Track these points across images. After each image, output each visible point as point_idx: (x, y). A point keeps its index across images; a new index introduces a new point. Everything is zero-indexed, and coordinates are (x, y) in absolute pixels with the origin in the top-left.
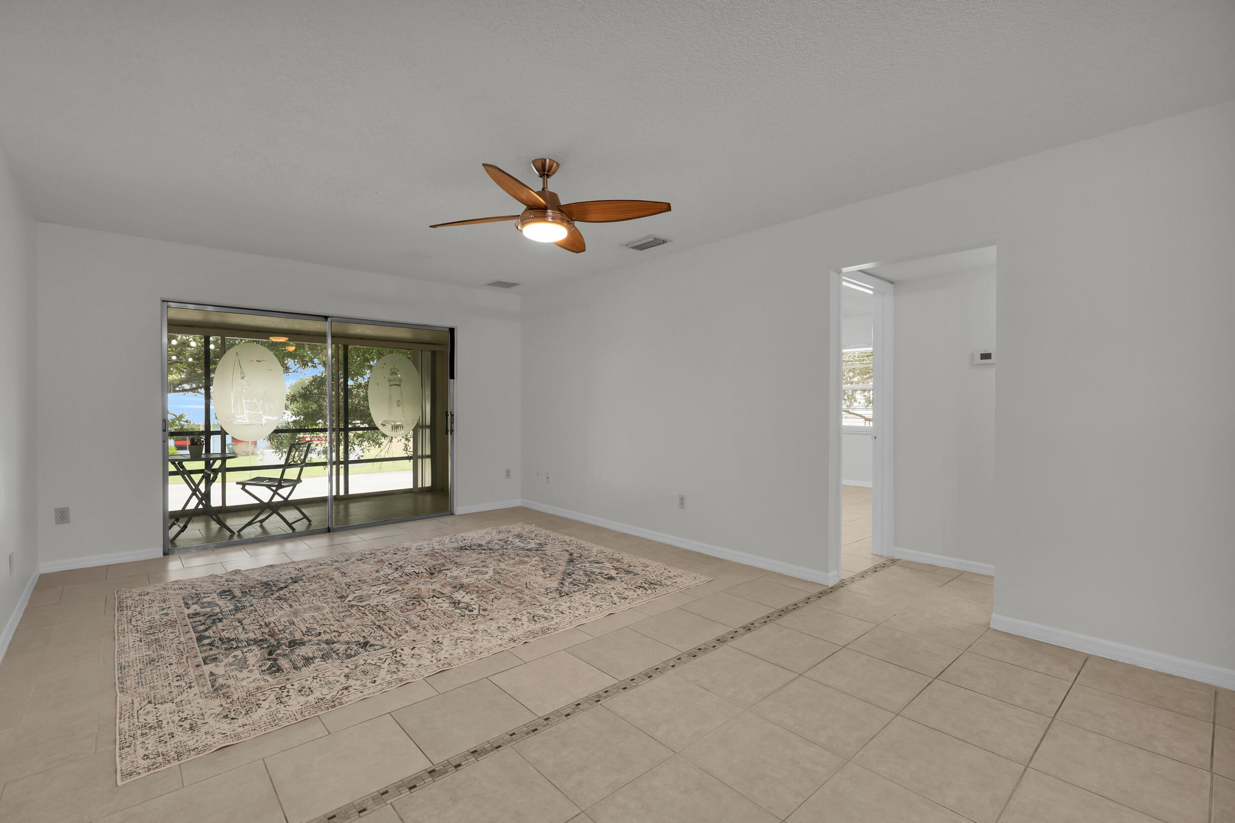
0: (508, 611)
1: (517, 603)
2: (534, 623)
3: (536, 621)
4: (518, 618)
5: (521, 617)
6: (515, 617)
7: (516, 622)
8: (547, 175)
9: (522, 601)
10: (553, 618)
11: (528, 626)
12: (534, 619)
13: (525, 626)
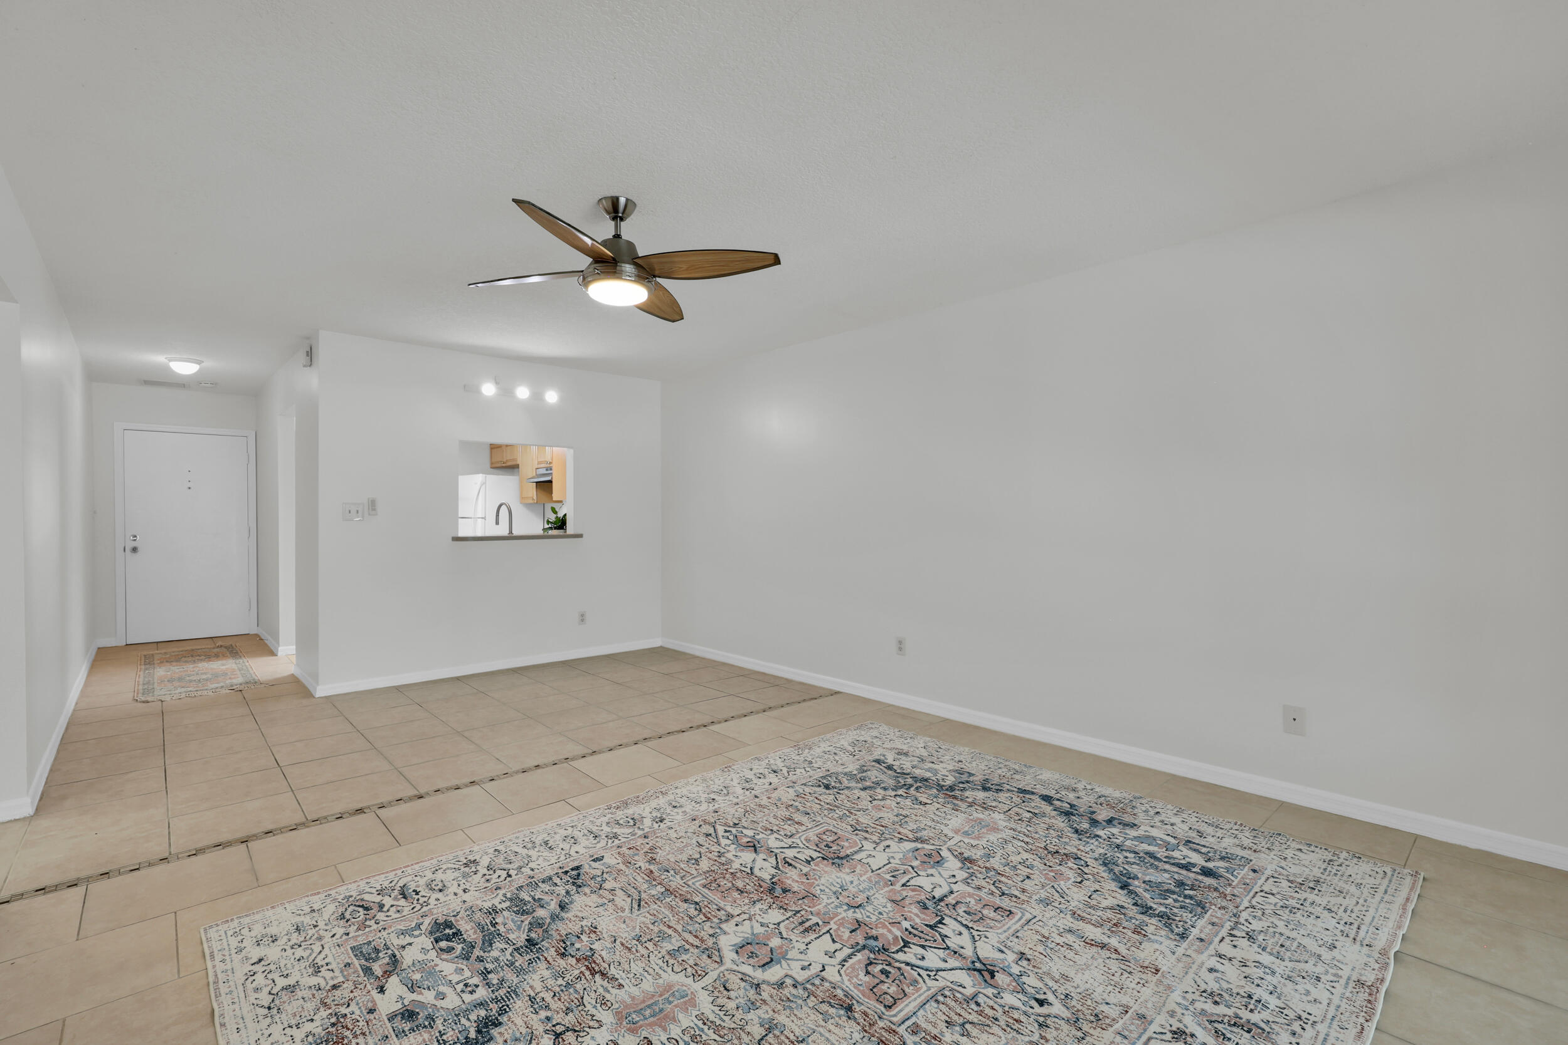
0: (673, 835)
1: (658, 850)
2: (636, 816)
3: (632, 819)
4: (657, 822)
5: (652, 824)
6: (662, 824)
7: (659, 816)
8: (620, 217)
9: (651, 855)
10: (608, 823)
11: (645, 811)
12: (635, 821)
13: (648, 810)
